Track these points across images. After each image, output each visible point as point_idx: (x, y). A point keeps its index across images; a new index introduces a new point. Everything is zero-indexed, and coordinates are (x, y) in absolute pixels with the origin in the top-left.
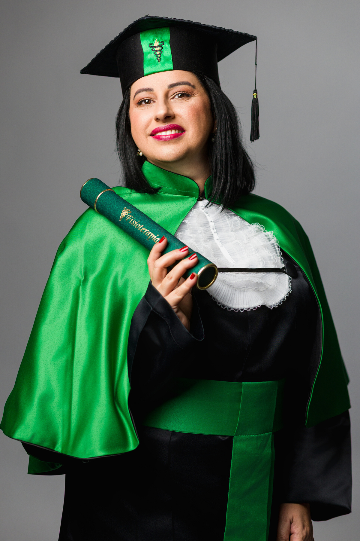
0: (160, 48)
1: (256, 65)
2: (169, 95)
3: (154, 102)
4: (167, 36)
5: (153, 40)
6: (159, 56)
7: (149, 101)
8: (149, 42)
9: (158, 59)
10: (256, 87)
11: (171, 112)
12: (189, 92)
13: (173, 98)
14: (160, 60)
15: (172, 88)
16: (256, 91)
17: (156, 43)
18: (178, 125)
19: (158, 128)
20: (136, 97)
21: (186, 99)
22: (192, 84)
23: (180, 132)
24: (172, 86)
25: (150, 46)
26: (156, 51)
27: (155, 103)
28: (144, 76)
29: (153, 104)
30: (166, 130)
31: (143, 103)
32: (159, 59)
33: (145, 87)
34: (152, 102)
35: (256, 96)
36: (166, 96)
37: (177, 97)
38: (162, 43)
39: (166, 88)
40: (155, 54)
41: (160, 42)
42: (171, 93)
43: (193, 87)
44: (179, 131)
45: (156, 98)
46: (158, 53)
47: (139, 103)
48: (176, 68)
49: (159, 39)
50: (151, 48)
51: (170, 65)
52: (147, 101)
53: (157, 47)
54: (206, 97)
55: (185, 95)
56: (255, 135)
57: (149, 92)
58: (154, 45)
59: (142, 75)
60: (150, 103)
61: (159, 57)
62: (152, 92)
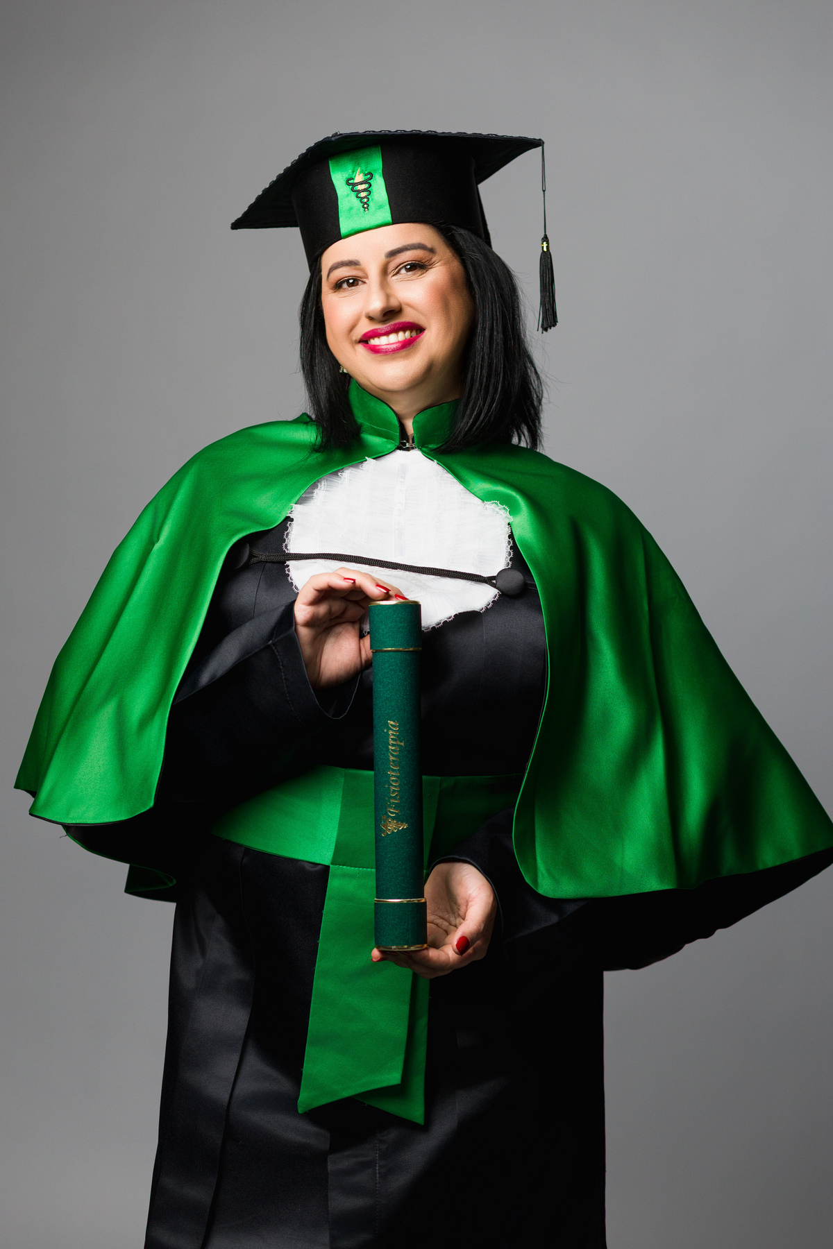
0: (366, 186)
1: (544, 191)
2: (389, 270)
3: (364, 283)
4: (376, 164)
5: (353, 172)
6: (365, 200)
7: (354, 282)
8: (346, 175)
9: (363, 207)
10: (545, 232)
11: (394, 303)
12: (423, 261)
13: (398, 273)
14: (367, 208)
15: (392, 258)
16: (545, 239)
17: (359, 178)
18: (409, 323)
19: (373, 330)
20: (330, 277)
21: (419, 273)
22: (429, 246)
23: (414, 334)
24: (393, 254)
25: (348, 184)
26: (359, 191)
27: (365, 285)
28: (341, 239)
29: (361, 287)
30: (387, 334)
31: (345, 286)
32: (366, 206)
33: (346, 258)
34: (360, 283)
35: (548, 247)
36: (384, 272)
37: (403, 271)
38: (369, 176)
39: (382, 258)
40: (357, 197)
41: (366, 175)
42: (392, 266)
43: (432, 251)
44: (411, 332)
45: (367, 277)
46: (363, 194)
47: (338, 286)
48: (397, 219)
49: (364, 168)
50: (351, 187)
51: (386, 215)
52: (351, 281)
53: (361, 183)
54: (456, 264)
55: (417, 267)
56: (549, 319)
57: (353, 267)
58: (356, 180)
59: (337, 236)
60: (357, 285)
61: (365, 203)
62: (358, 267)
